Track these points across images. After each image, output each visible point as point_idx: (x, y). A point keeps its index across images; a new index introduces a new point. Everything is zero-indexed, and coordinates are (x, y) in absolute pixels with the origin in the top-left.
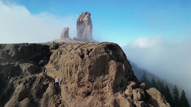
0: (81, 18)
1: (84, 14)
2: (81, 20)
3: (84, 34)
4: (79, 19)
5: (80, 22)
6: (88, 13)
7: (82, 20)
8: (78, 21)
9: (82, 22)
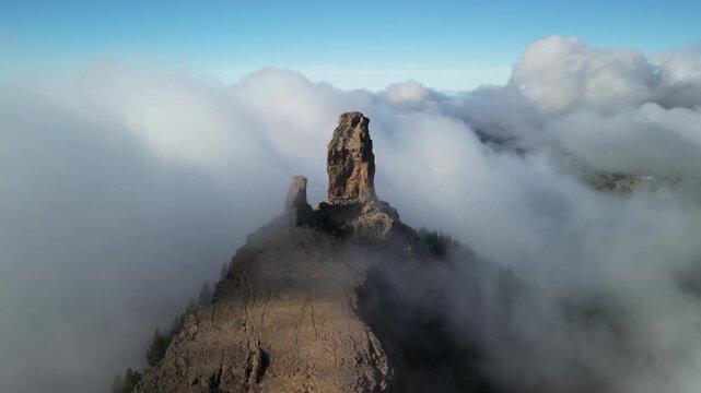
0: (341, 139)
1: (350, 123)
2: (340, 149)
3: (350, 187)
4: (334, 144)
5: (337, 153)
6: (362, 119)
7: (343, 148)
8: (330, 152)
9: (345, 152)
